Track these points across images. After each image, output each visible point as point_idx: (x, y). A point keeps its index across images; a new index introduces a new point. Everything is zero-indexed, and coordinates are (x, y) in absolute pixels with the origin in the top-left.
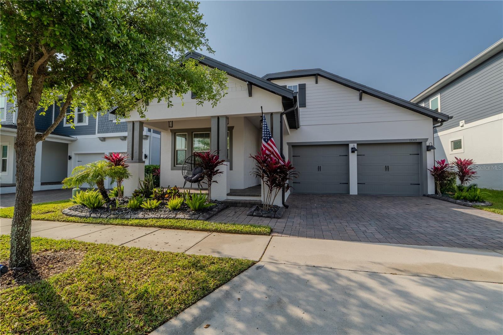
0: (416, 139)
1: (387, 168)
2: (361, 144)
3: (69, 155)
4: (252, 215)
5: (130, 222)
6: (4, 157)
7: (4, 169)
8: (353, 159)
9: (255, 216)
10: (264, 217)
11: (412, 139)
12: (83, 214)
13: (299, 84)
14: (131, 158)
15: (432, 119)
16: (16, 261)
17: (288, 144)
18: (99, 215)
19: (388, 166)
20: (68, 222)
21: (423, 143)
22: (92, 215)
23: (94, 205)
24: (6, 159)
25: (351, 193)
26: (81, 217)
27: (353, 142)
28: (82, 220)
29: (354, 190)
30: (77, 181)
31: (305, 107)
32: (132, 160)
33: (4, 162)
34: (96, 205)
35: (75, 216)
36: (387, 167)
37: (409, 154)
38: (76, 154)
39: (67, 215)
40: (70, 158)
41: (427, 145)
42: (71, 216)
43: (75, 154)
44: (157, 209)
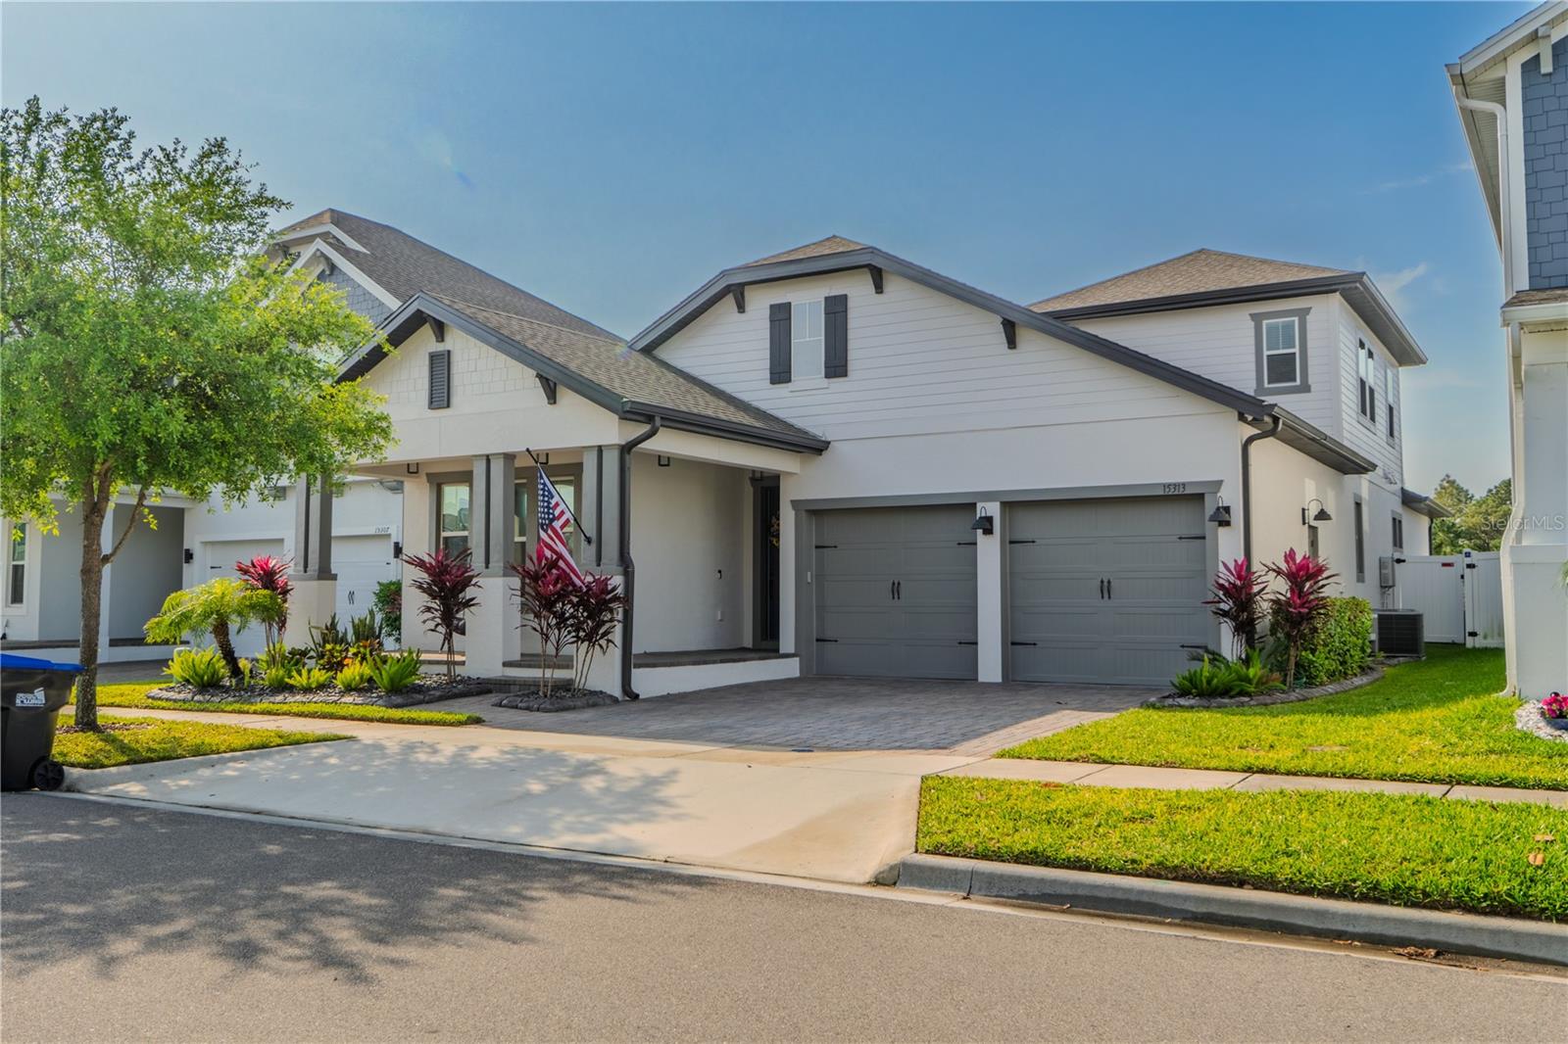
0: (1184, 484)
1: (1106, 589)
2: (1013, 506)
3: (185, 547)
4: (500, 705)
5: (253, 708)
6: (17, 560)
7: (17, 596)
8: (989, 551)
9: (505, 706)
10: (521, 708)
11: (1170, 485)
12: (182, 696)
13: (826, 298)
14: (302, 568)
16: (82, 718)
17: (795, 504)
18: (208, 697)
19: (1109, 582)
20: (153, 708)
21: (1207, 498)
22: (196, 698)
23: (202, 678)
24: (23, 566)
25: (981, 679)
26: (175, 701)
27: (988, 496)
28: (177, 705)
29: (990, 666)
30: (170, 625)
31: (846, 375)
32: (305, 571)
33: (18, 573)
34: (206, 678)
35: (167, 700)
36: (1106, 584)
37: (1175, 538)
38: (205, 543)
39: (153, 698)
40: (189, 556)
41: (1218, 505)
42: (160, 699)
43: (202, 543)
44: (322, 687)
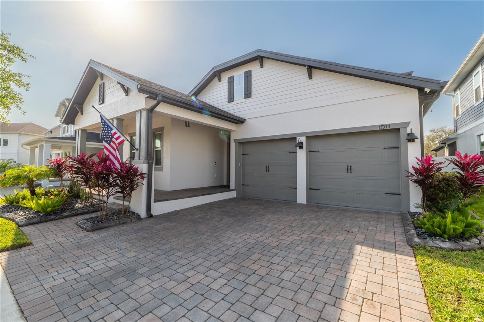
0: (389, 125)
1: (349, 169)
2: (310, 138)
8: (301, 156)
13: (245, 72)
15: (416, 91)
17: (235, 140)
19: (351, 166)
21: (402, 129)
25: (298, 202)
27: (301, 134)
29: (302, 197)
31: (251, 97)
36: (349, 167)
37: (382, 148)
41: (408, 133)
